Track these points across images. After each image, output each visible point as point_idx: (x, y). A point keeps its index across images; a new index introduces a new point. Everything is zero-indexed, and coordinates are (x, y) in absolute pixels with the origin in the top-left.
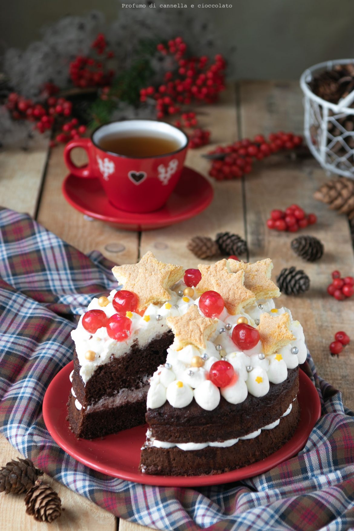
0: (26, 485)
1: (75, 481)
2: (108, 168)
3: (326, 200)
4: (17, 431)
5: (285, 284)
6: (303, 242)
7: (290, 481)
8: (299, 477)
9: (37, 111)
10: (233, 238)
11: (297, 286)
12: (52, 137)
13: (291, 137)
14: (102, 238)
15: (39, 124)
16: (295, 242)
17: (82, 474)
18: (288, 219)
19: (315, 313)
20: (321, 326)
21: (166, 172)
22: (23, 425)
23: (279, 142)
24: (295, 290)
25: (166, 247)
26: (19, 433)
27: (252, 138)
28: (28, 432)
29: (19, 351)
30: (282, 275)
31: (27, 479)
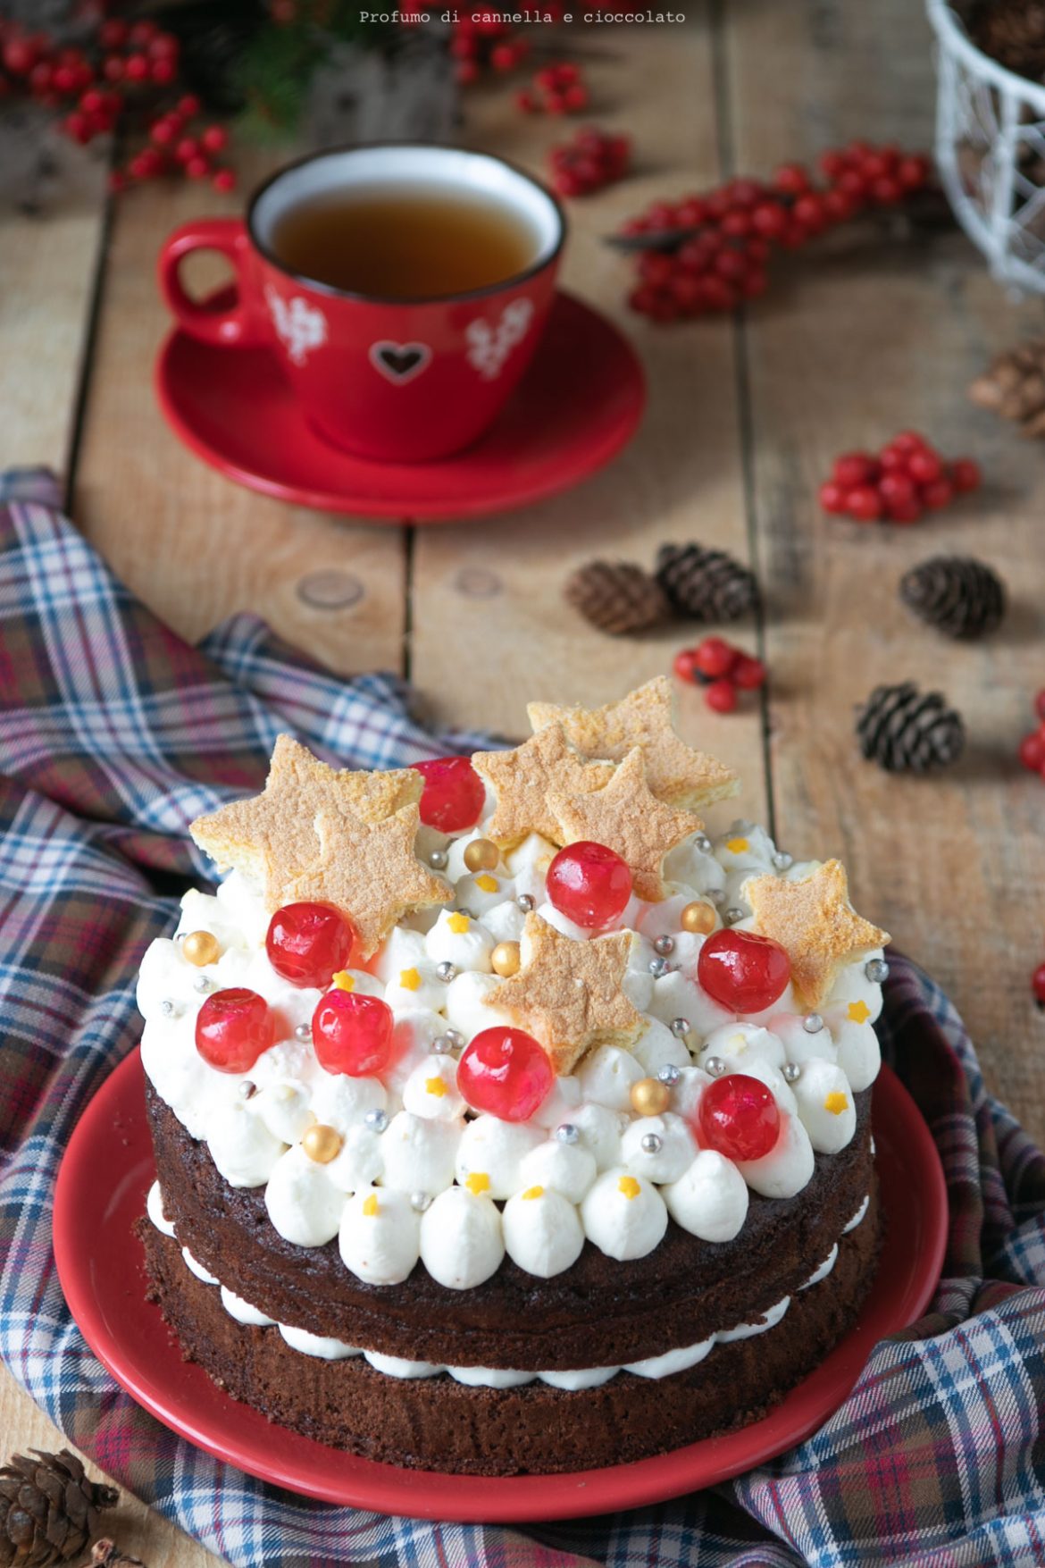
0: (64, 1545)
1: (218, 1526)
2: (305, 328)
3: (1013, 409)
4: (28, 1336)
5: (883, 743)
6: (941, 583)
7: (907, 1543)
8: (936, 1532)
9: (64, 75)
10: (714, 566)
11: (924, 750)
12: (118, 158)
13: (893, 162)
14: (286, 552)
15: (74, 119)
16: (913, 583)
17: (241, 1493)
18: (889, 485)
19: (981, 839)
20: (1001, 894)
21: (494, 341)
22: (45, 1316)
23: (852, 181)
24: (916, 760)
25: (496, 588)
26: (33, 1346)
27: (769, 175)
28: (64, 1343)
29: (30, 1029)
30: (874, 710)
31: (66, 1526)
